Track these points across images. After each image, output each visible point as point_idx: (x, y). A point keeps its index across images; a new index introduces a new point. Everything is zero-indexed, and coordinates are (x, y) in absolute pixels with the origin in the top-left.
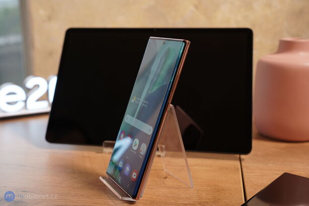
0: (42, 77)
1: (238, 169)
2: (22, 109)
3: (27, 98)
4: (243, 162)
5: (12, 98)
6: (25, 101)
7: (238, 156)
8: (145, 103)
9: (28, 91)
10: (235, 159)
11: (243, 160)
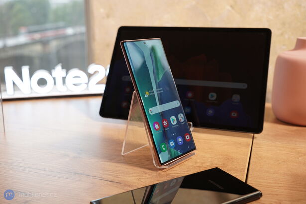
0: (102, 66)
1: (249, 144)
2: (85, 89)
3: (89, 81)
4: (254, 140)
5: (76, 81)
6: (87, 84)
7: (252, 134)
8: (160, 91)
9: (90, 76)
10: (248, 137)
11: (256, 138)
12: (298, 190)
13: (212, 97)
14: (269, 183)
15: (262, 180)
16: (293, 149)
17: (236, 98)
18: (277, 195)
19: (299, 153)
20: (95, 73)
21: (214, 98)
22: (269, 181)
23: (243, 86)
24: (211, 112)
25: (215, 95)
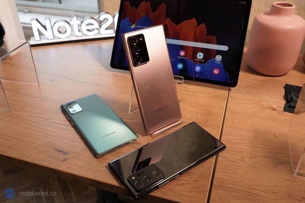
2: (97, 34)
12: (256, 147)
13: (200, 56)
14: (237, 140)
15: (232, 137)
16: (258, 102)
17: (219, 58)
18: (241, 152)
19: (262, 107)
20: (104, 19)
21: (202, 57)
22: (236, 138)
23: (225, 48)
24: (198, 69)
25: (202, 54)
